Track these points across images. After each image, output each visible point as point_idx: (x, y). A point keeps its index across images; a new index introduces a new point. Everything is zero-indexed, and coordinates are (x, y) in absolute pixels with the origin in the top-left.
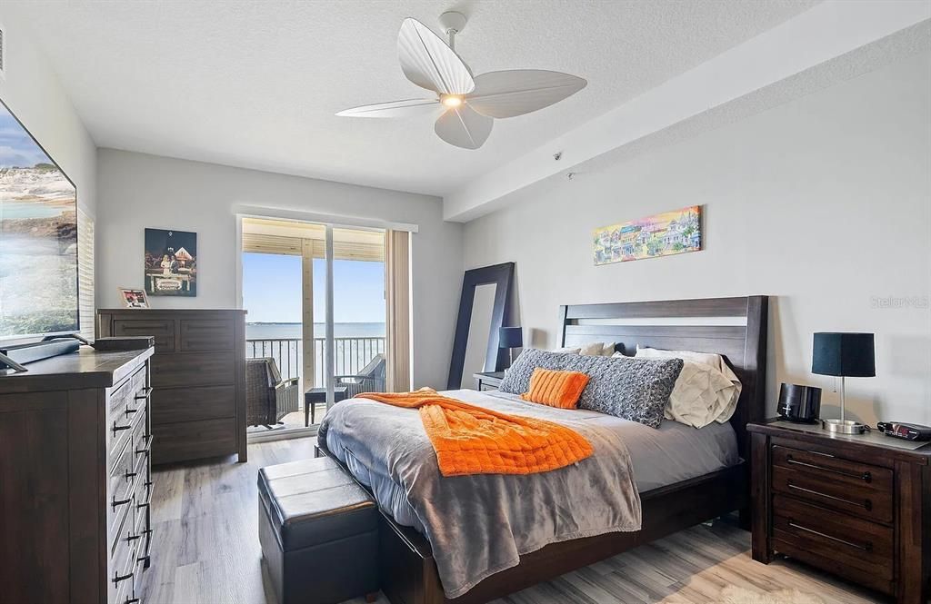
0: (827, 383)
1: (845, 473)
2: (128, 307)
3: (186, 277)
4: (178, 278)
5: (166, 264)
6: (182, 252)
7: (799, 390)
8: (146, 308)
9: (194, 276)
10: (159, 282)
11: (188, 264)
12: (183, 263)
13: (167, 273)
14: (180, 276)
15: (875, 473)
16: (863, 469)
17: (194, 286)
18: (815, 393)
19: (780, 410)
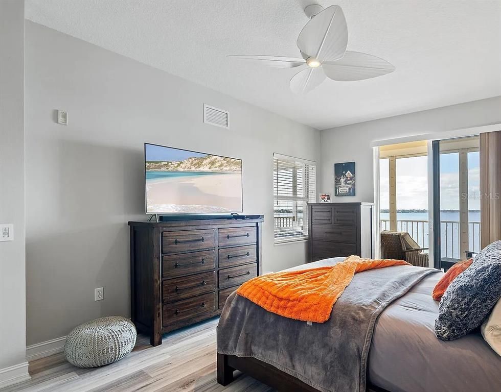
2: (322, 202)
3: (350, 186)
4: (347, 187)
5: (342, 180)
6: (349, 173)
8: (330, 202)
9: (354, 185)
10: (340, 189)
11: (351, 179)
12: (349, 178)
13: (343, 184)
14: (348, 185)
17: (354, 190)
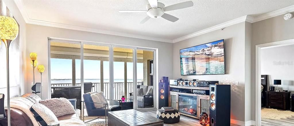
0: (276, 86)
1: (278, 96)
7: (272, 87)
15: (281, 95)
16: (279, 95)
18: (274, 87)
19: (269, 90)
